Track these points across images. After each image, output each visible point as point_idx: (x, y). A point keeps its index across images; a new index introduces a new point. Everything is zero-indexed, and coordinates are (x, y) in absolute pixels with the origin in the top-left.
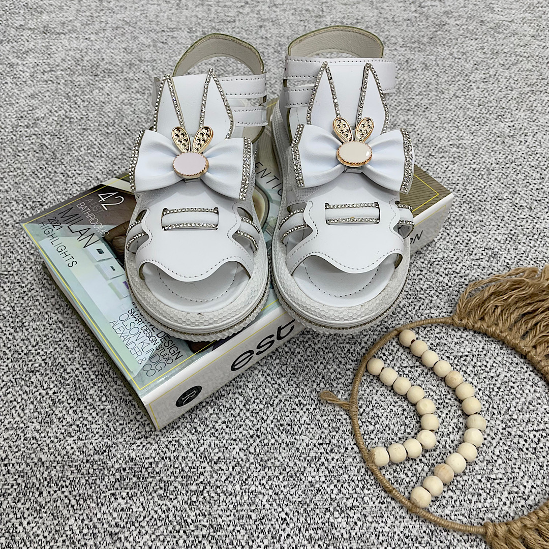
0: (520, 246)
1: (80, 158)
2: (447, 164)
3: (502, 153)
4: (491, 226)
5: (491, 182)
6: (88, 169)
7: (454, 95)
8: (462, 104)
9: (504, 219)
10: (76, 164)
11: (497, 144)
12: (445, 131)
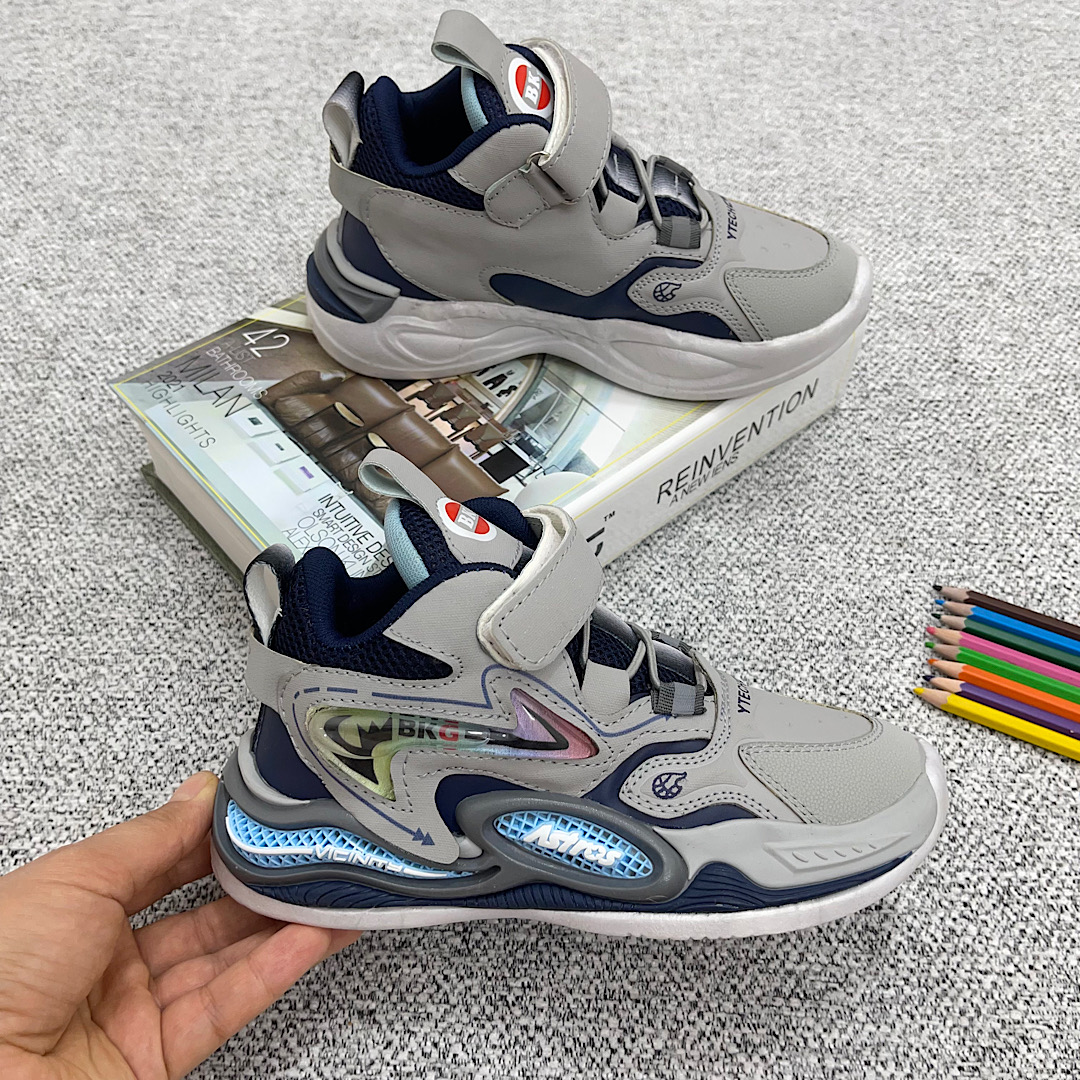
0: (1031, 272)
7: (929, 79)
11: (995, 144)
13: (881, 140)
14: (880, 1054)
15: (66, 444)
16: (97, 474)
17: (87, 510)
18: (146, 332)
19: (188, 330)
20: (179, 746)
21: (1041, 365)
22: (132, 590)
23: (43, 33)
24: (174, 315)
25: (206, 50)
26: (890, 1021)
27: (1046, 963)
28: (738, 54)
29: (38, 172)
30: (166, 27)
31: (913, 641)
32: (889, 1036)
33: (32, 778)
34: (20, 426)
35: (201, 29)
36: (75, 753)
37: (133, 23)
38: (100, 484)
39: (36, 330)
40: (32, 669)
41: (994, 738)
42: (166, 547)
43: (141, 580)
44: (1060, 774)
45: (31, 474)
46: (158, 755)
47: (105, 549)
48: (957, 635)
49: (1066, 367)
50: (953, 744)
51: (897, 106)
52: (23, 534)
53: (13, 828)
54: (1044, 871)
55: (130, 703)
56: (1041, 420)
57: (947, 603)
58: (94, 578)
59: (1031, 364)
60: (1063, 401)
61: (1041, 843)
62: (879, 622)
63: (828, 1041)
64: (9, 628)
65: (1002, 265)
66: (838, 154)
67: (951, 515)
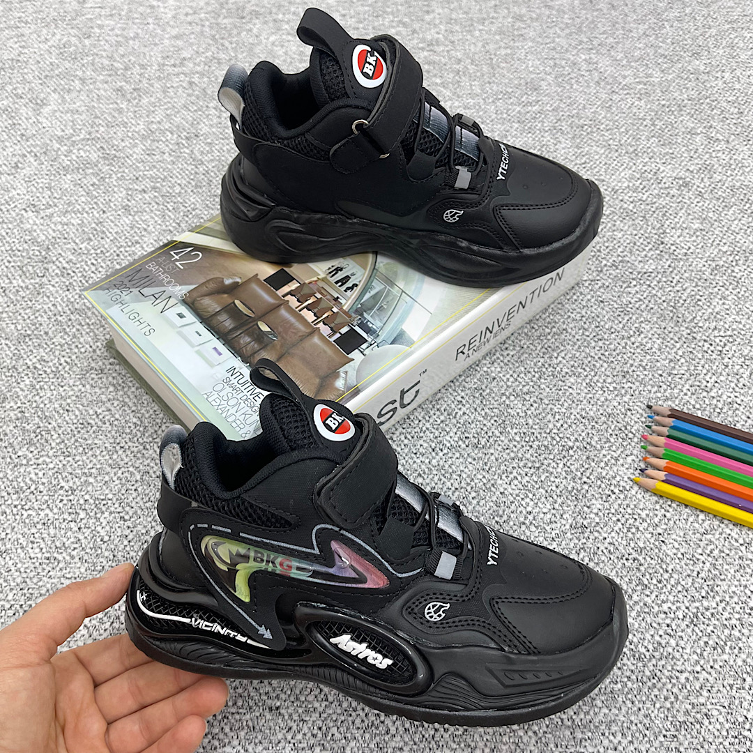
0: (715, 175)
4: (683, 158)
5: (682, 117)
7: (644, 33)
13: (611, 81)
14: (612, 728)
15: (59, 323)
16: (80, 343)
17: (75, 368)
18: (108, 240)
19: (137, 238)
20: (144, 531)
21: (722, 244)
22: (108, 424)
23: (27, 23)
24: (126, 228)
25: (140, 31)
26: (618, 706)
27: (721, 664)
28: (510, 20)
29: (29, 126)
30: (111, 15)
31: (633, 444)
32: (617, 715)
33: (48, 555)
34: (27, 311)
35: (136, 16)
36: (75, 537)
37: (89, 13)
38: (83, 350)
39: (35, 241)
40: (44, 480)
41: (687, 510)
42: (129, 393)
43: (113, 417)
44: (733, 534)
45: (36, 344)
46: (130, 537)
47: (88, 395)
48: (662, 440)
49: (739, 245)
50: (660, 515)
51: (622, 55)
52: (33, 386)
53: (38, 589)
54: (721, 601)
55: (110, 502)
56: (721, 284)
57: (656, 417)
58: (82, 416)
59: (715, 243)
60: (736, 269)
61: (719, 583)
62: (610, 431)
63: (577, 721)
64: (27, 453)
65: (695, 171)
66: (581, 92)
67: (659, 354)
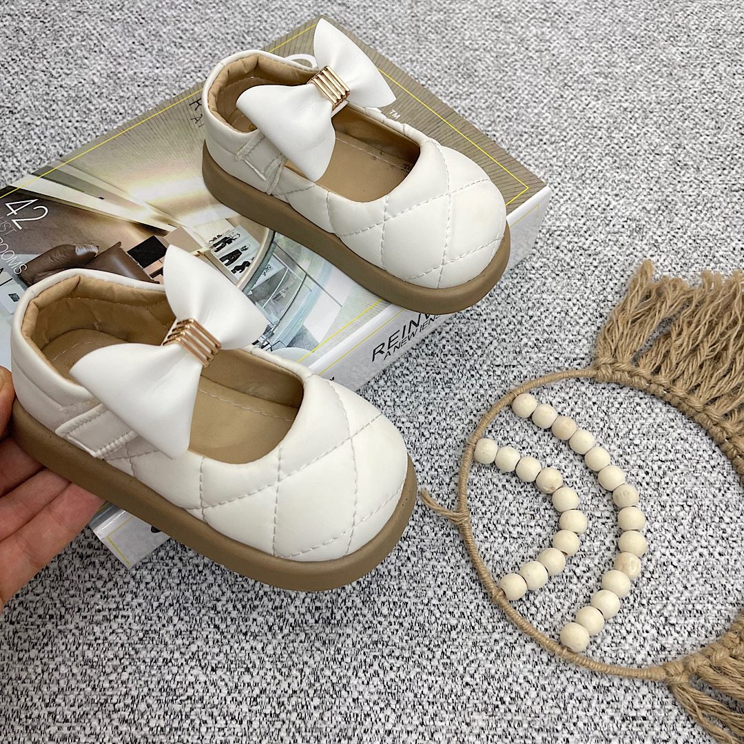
0: (677, 219)
1: (70, 51)
2: (589, 99)
3: (668, 89)
4: (641, 190)
5: (647, 128)
6: (81, 67)
8: (622, 16)
9: (660, 181)
10: (64, 59)
11: (661, 77)
12: (592, 53)
13: (564, 69)
51: (582, 32)
65: (652, 212)
66: (525, 83)
67: (580, 485)
